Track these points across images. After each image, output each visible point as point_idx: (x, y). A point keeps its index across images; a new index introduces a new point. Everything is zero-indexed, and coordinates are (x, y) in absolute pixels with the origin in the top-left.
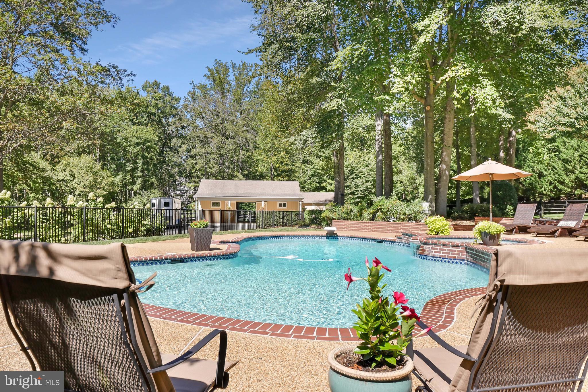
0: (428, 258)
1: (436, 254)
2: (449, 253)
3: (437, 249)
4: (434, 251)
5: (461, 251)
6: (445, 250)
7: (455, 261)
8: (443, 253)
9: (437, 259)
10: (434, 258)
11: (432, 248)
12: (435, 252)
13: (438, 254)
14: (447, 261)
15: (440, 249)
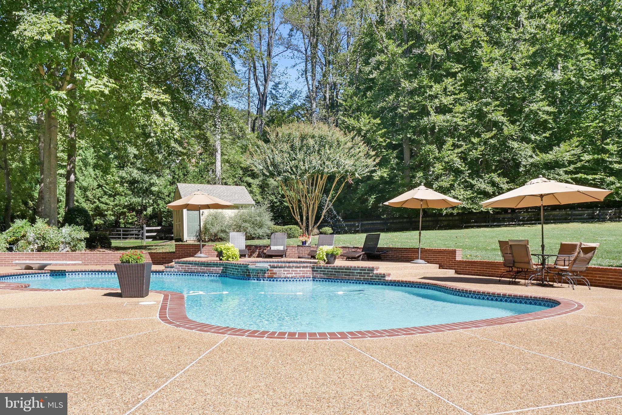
0: (279, 280)
1: (288, 275)
2: (300, 274)
3: (289, 271)
4: (286, 272)
5: (309, 271)
6: (297, 271)
7: (304, 279)
8: (295, 274)
9: (288, 280)
10: (286, 279)
11: (284, 271)
12: (287, 274)
13: (290, 275)
14: (298, 280)
15: (292, 271)
